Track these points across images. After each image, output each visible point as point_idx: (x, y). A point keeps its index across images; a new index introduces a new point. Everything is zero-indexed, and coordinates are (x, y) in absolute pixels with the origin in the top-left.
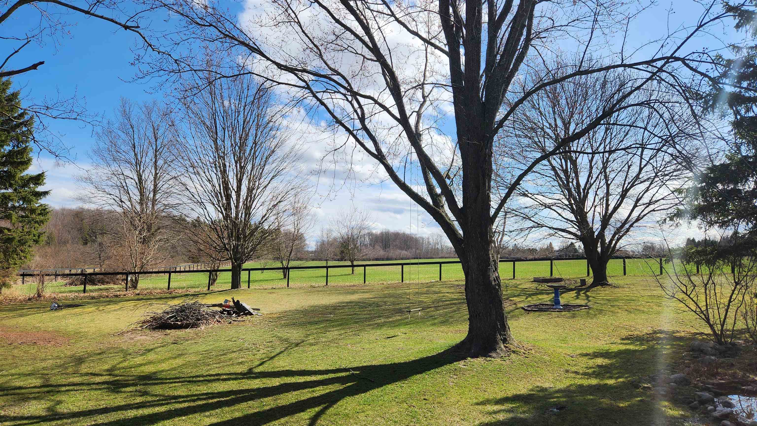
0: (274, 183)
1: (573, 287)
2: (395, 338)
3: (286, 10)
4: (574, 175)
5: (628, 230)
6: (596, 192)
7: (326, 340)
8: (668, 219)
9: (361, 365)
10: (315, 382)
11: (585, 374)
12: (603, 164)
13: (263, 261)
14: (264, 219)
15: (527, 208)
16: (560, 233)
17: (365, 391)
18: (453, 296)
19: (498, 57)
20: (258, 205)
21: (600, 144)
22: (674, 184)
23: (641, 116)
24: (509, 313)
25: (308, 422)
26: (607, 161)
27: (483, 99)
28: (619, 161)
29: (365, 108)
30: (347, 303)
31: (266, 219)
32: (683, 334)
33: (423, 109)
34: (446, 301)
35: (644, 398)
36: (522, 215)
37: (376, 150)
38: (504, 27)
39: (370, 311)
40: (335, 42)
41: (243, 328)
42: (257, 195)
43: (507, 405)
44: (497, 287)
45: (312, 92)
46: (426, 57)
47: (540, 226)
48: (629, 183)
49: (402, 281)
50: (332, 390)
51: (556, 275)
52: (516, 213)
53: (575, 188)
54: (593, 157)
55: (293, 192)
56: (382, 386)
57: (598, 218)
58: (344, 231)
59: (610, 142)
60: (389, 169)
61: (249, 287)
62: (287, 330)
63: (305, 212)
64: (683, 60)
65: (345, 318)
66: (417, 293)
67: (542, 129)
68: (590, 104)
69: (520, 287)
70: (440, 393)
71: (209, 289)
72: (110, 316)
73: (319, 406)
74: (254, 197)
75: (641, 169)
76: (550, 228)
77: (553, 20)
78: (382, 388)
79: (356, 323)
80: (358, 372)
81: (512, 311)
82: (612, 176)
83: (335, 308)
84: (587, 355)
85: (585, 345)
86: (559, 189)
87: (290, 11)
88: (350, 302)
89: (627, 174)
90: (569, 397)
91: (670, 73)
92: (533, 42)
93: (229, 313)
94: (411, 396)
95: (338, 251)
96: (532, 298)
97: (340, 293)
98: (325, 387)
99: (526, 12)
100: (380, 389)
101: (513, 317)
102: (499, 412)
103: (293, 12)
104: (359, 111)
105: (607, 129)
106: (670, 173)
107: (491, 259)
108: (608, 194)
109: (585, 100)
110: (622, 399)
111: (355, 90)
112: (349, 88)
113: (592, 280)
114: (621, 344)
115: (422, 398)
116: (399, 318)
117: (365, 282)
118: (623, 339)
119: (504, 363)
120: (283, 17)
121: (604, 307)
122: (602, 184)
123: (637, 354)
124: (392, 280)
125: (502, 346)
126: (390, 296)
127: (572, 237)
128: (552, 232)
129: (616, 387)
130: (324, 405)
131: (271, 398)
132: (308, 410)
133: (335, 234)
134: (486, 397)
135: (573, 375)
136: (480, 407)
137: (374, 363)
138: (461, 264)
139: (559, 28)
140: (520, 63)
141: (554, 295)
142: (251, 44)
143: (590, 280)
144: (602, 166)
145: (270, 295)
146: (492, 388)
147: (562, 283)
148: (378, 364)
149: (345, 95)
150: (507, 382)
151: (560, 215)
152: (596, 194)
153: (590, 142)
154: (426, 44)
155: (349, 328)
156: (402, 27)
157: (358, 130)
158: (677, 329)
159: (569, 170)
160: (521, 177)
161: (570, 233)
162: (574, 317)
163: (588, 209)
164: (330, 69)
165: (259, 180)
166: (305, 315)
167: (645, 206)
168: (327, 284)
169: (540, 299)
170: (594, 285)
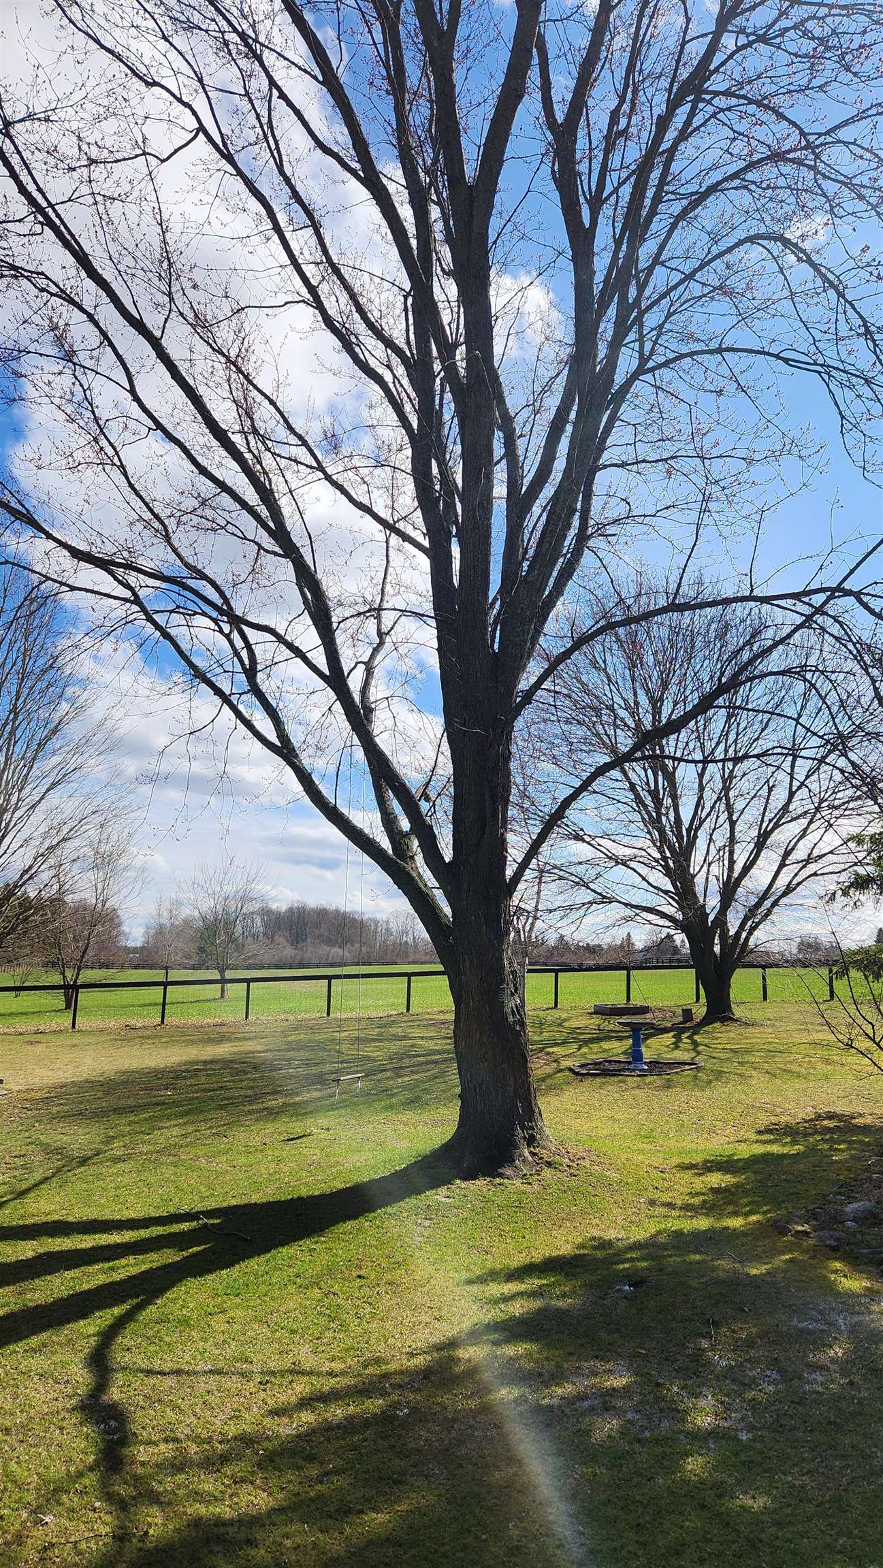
0: (54, 798)
1: (669, 1025)
2: (305, 1139)
3: (96, 440)
4: (670, 801)
5: (769, 912)
6: (711, 835)
7: (151, 1148)
8: (840, 892)
9: (225, 1205)
10: (118, 1246)
11: (686, 1207)
12: (724, 781)
13: (19, 970)
14: (26, 877)
15: (580, 863)
16: (644, 914)
17: (229, 1264)
18: (431, 1045)
19: (525, 565)
20: (14, 846)
21: (718, 744)
22: (850, 826)
23: (791, 693)
24: (543, 1080)
25: (93, 1341)
26: (731, 777)
27: (496, 646)
28: (752, 776)
29: (258, 650)
30: (205, 1063)
31: (31, 878)
32: (869, 1120)
33: (379, 658)
34: (418, 1056)
35: (796, 1254)
36: (573, 878)
37: (278, 737)
38: (536, 509)
39: (254, 1080)
40: (199, 512)
42: (12, 824)
43: (531, 1281)
44: (518, 1028)
45: (144, 610)
46: (387, 556)
47: (606, 900)
48: (770, 821)
49: (328, 1014)
50: (155, 1265)
51: (637, 1001)
52: (561, 873)
53: (672, 827)
54: (704, 769)
55: (96, 819)
56: (268, 1251)
57: (714, 887)
58: (207, 905)
59: (735, 741)
60: (305, 778)
62: (61, 1126)
63: (123, 861)
64: (858, 595)
65: (197, 1098)
66: (358, 1039)
67: (611, 708)
68: (699, 666)
69: (567, 1024)
70: (392, 1260)
73: (124, 1302)
74: (6, 828)
75: (792, 794)
76: (626, 905)
77: (628, 503)
78: (268, 1255)
79: (222, 1107)
80: (217, 1221)
81: (549, 1076)
82: (739, 805)
83: (173, 1077)
84: (691, 1166)
85: (688, 1146)
86: (643, 827)
87: (104, 443)
88: (212, 1062)
89: (767, 802)
90: (653, 1259)
91: (835, 618)
92: (591, 543)
94: (330, 1271)
95: (193, 948)
96: (590, 1049)
97: (192, 1042)
98: (141, 1257)
99: (578, 485)
100: (263, 1259)
101: (550, 1088)
102: (513, 1297)
103: (111, 444)
104: (244, 654)
105: (729, 717)
106: (844, 804)
107: (507, 969)
108: (732, 840)
109: (690, 659)
110: (758, 1259)
111: (239, 613)
112: (225, 607)
113: (703, 1011)
114: (757, 1141)
115: (355, 1274)
116: (317, 1094)
117: (247, 1017)
118: (760, 1132)
119: (527, 1188)
120: (90, 454)
121: (725, 1065)
122: (721, 820)
123: (786, 1162)
124: (306, 1011)
125: (527, 1154)
126: (299, 1046)
127: (668, 923)
128: (629, 912)
129: (745, 1234)
130: (135, 1301)
131: (12, 1288)
132: (97, 1314)
133: (186, 912)
134: (489, 1265)
135: (664, 1211)
136: (475, 1289)
137: (256, 1198)
138: (446, 977)
139: (640, 520)
140: (568, 580)
141: (631, 1041)
142: (14, 504)
143: (700, 1011)
144: (721, 786)
145: (30, 1047)
146: (502, 1246)
147: (648, 1018)
148: (264, 1200)
149: (215, 621)
150: (534, 1230)
151: (644, 879)
152: (711, 840)
153: (698, 738)
154: (388, 532)
155: (205, 1121)
156: (338, 493)
157: (241, 694)
158: (860, 1109)
159: (661, 792)
160: (567, 803)
161: (663, 915)
162: (668, 1086)
163: (697, 870)
164: (187, 565)
165: (20, 791)
166: (106, 1093)
167: (801, 865)
168: (163, 1022)
169: (605, 1051)
170: (706, 1021)
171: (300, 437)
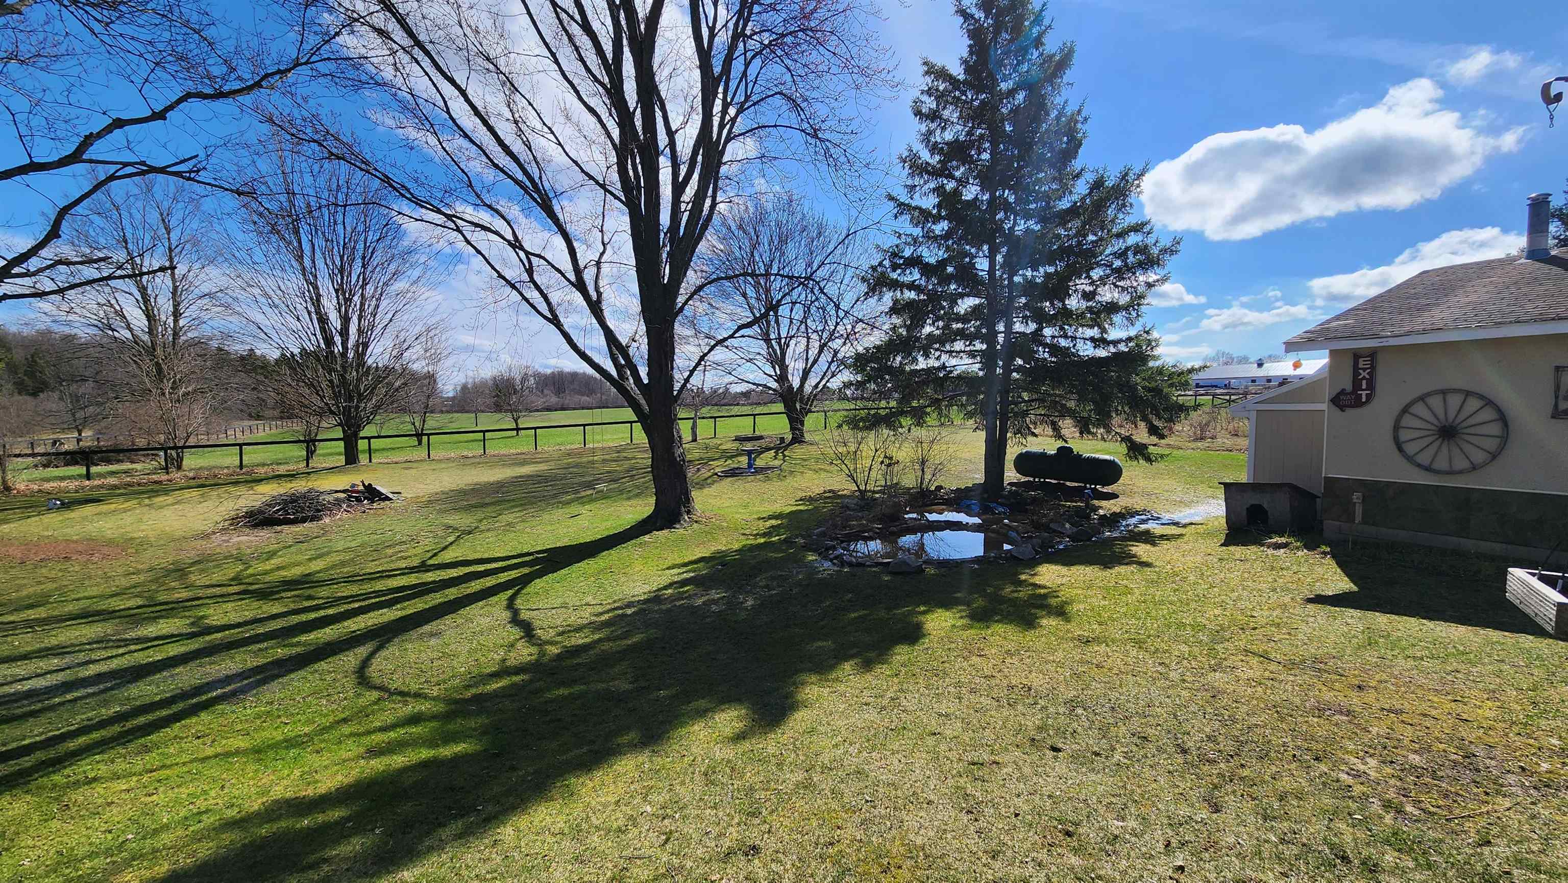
1: (772, 446)
2: (579, 515)
6: (797, 343)
7: (501, 524)
9: (546, 547)
11: (757, 534)
17: (553, 572)
25: (505, 603)
27: (666, 279)
30: (517, 477)
41: (384, 517)
44: (682, 463)
46: (605, 206)
49: (585, 446)
50: (520, 574)
51: (758, 432)
53: (776, 341)
56: (569, 566)
57: (798, 372)
61: (370, 461)
62: (446, 516)
66: (603, 460)
69: (719, 447)
70: (625, 564)
71: (308, 465)
72: (167, 512)
73: (514, 587)
80: (545, 554)
83: (499, 486)
85: (763, 509)
88: (521, 477)
93: (358, 500)
95: (490, 399)
96: (730, 461)
97: (504, 465)
100: (567, 568)
101: (700, 487)
107: (676, 435)
108: (808, 346)
116: (588, 492)
117: (535, 447)
118: (797, 501)
119: (686, 532)
121: (795, 466)
122: (802, 336)
124: (571, 445)
125: (686, 517)
126: (571, 465)
127: (772, 392)
132: (500, 593)
135: (746, 537)
137: (559, 544)
143: (789, 437)
145: (407, 471)
147: (763, 442)
148: (563, 545)
151: (760, 369)
152: (797, 346)
154: (604, 192)
158: (843, 488)
161: (770, 388)
162: (765, 480)
163: (789, 364)
166: (464, 496)
168: (485, 452)
169: (736, 462)
170: (791, 443)
171: (550, 129)
